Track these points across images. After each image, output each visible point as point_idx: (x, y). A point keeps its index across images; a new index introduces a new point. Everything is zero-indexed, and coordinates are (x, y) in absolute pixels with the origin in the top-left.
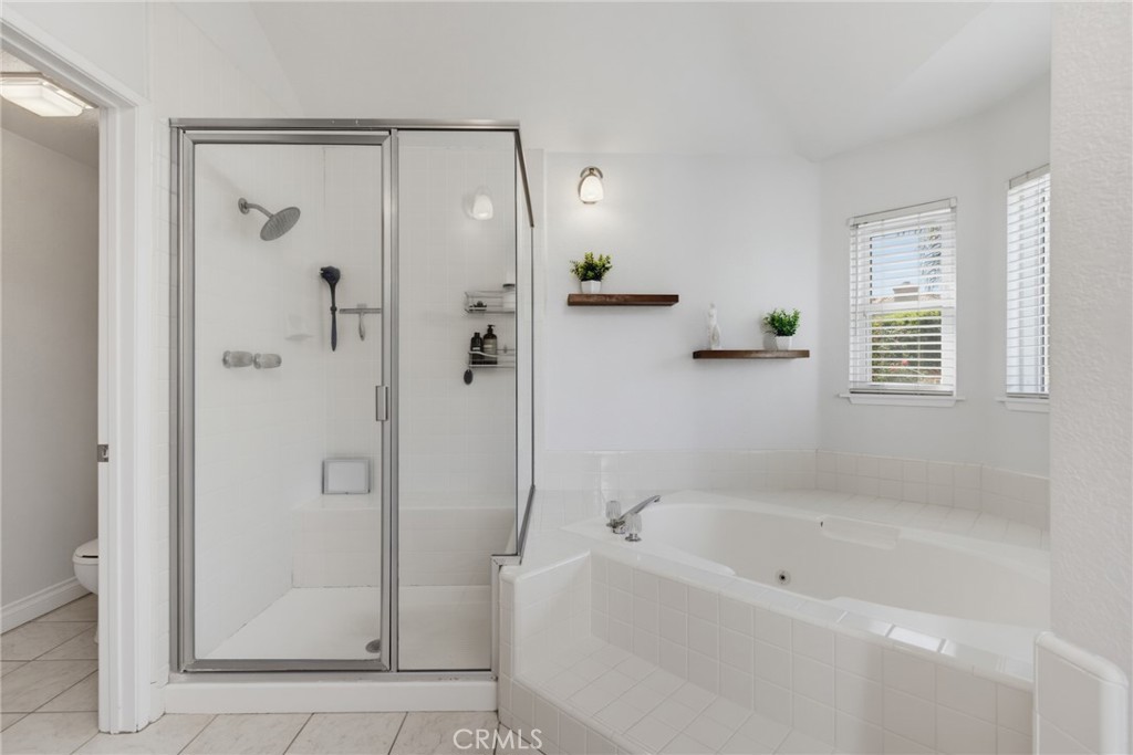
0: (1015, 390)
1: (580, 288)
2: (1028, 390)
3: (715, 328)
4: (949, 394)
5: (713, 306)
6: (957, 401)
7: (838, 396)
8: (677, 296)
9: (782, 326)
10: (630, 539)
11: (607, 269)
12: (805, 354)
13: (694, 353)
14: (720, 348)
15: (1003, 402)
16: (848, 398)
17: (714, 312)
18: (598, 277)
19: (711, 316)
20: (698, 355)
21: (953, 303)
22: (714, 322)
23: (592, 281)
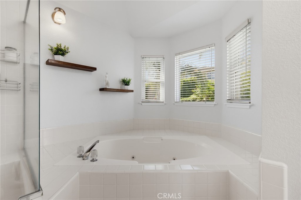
0: (176, 101)
1: (54, 57)
2: (178, 101)
3: (108, 81)
4: (163, 102)
5: (107, 74)
6: (165, 104)
7: (139, 103)
8: (96, 68)
9: (126, 82)
10: (93, 160)
11: (67, 52)
12: (132, 91)
13: (100, 89)
14: (109, 88)
15: (174, 104)
16: (141, 104)
17: (107, 75)
18: (63, 54)
19: (106, 77)
20: (101, 90)
21: (164, 81)
22: (107, 79)
23: (60, 56)
